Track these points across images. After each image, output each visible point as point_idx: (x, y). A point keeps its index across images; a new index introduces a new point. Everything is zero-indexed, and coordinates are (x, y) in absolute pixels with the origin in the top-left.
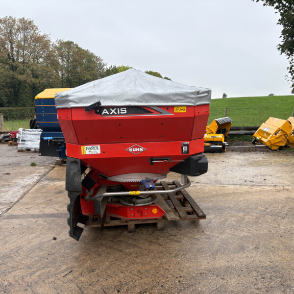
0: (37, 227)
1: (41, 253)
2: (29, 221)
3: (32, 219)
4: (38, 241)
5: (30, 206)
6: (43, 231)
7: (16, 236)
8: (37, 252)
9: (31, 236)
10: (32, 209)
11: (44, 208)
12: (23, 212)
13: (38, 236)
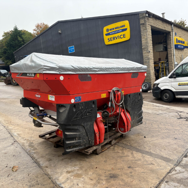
0: (151, 145)
1: (153, 134)
2: (155, 151)
3: (152, 152)
4: (153, 139)
5: (151, 166)
6: (148, 143)
7: (163, 145)
8: (155, 135)
9: (156, 142)
10: (149, 162)
11: (140, 160)
12: (157, 161)
13: (152, 141)
